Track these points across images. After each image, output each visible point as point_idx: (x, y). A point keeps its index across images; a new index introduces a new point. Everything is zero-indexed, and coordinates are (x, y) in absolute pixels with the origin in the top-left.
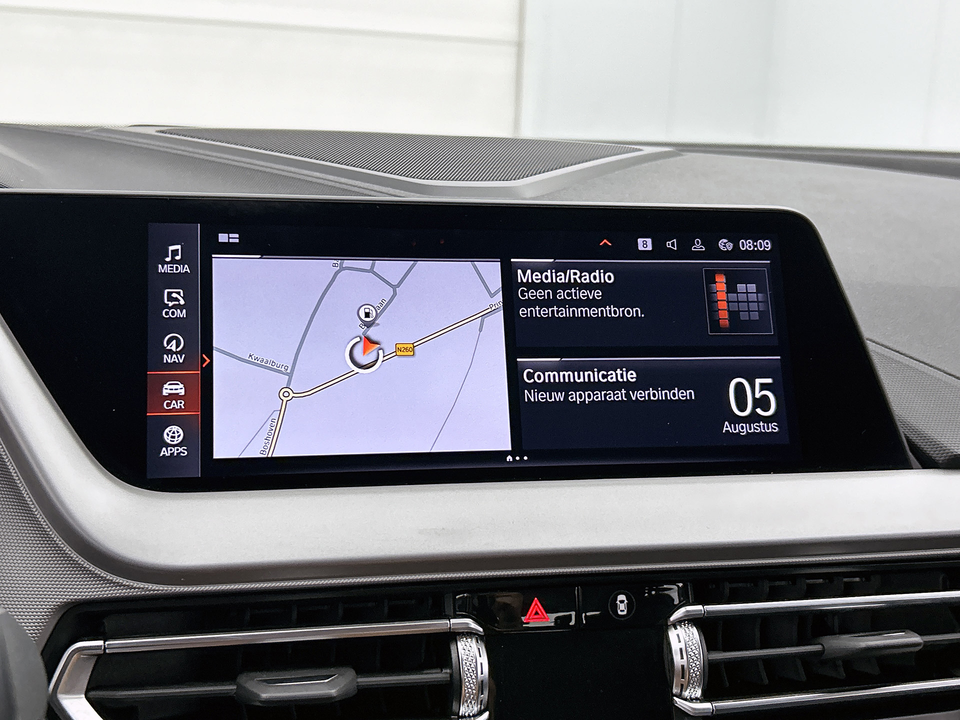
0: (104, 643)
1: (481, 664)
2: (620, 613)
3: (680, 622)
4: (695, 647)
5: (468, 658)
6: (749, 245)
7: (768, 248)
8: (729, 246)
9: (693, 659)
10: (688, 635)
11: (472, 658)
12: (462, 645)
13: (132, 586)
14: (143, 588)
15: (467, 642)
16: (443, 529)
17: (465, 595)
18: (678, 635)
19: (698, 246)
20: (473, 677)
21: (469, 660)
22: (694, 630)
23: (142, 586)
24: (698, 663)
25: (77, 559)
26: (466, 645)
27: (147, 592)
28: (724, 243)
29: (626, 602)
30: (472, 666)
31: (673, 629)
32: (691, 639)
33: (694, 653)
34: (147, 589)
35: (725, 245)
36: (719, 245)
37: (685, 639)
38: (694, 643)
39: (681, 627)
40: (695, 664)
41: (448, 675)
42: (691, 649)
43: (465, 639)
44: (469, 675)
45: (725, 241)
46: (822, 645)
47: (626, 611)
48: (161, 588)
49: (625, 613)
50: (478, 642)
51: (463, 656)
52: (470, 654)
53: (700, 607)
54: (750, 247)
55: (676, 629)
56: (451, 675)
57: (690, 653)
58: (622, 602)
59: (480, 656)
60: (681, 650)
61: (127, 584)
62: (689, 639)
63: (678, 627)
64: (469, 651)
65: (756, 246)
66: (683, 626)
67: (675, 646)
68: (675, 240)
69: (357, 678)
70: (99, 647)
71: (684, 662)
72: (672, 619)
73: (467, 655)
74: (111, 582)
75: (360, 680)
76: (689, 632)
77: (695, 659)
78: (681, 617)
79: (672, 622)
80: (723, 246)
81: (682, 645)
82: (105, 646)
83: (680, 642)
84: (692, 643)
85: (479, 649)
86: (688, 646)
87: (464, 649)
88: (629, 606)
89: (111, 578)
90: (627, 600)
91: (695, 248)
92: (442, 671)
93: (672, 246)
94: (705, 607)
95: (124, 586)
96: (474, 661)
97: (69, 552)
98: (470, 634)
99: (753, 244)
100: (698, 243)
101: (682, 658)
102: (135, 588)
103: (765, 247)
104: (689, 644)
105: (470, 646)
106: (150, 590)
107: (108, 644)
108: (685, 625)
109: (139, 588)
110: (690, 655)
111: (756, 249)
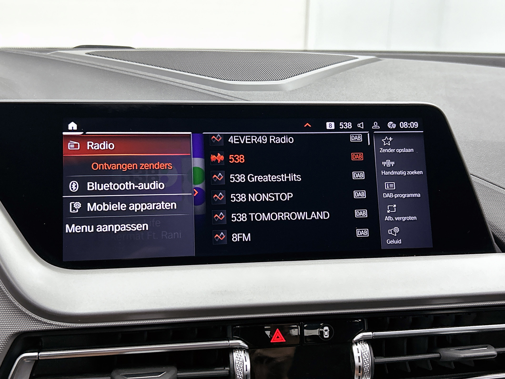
0: (38, 354)
1: (246, 365)
2: (325, 337)
3: (359, 341)
4: (367, 356)
5: (239, 363)
6: (405, 125)
7: (416, 126)
8: (394, 126)
9: (366, 363)
10: (363, 349)
11: (241, 362)
12: (236, 355)
13: (52, 324)
14: (58, 325)
15: (239, 353)
16: (226, 291)
17: (238, 327)
18: (358, 349)
19: (376, 126)
20: (242, 373)
21: (240, 363)
22: (367, 346)
23: (57, 324)
24: (368, 365)
25: (22, 309)
26: (238, 355)
27: (61, 327)
28: (391, 124)
29: (328, 330)
30: (241, 367)
31: (355, 345)
32: (365, 351)
33: (366, 359)
34: (60, 326)
35: (391, 125)
36: (388, 125)
37: (362, 351)
38: (366, 354)
39: (360, 344)
40: (367, 365)
41: (228, 371)
42: (365, 357)
43: (238, 351)
44: (239, 372)
45: (391, 123)
46: (440, 354)
47: (328, 336)
48: (68, 325)
49: (328, 337)
50: (245, 353)
51: (236, 361)
52: (240, 360)
53: (370, 333)
54: (406, 126)
55: (357, 345)
56: (229, 371)
57: (364, 359)
58: (326, 330)
59: (246, 361)
60: (359, 357)
61: (50, 323)
62: (364, 351)
63: (358, 344)
64: (239, 358)
65: (409, 126)
66: (361, 343)
67: (356, 355)
68: (362, 123)
69: (177, 373)
70: (35, 356)
71: (361, 364)
72: (355, 339)
73: (238, 361)
74: (41, 321)
75: (178, 374)
76: (364, 347)
77: (367, 362)
78: (360, 339)
79: (355, 341)
80: (390, 126)
81: (360, 354)
82: (38, 356)
83: (358, 353)
84: (366, 353)
85: (245, 357)
86: (363, 355)
87: (237, 357)
88: (330, 333)
89: (41, 320)
90: (329, 329)
91: (374, 127)
92: (225, 369)
93: (361, 126)
94: (373, 333)
95: (48, 324)
96: (242, 364)
97: (18, 305)
98: (241, 348)
99: (408, 125)
100: (376, 125)
101: (360, 362)
102: (54, 325)
103: (415, 126)
104: (363, 354)
105: (240, 356)
106: (62, 326)
107: (40, 355)
108: (362, 343)
109: (56, 325)
110: (364, 360)
111: (409, 127)
